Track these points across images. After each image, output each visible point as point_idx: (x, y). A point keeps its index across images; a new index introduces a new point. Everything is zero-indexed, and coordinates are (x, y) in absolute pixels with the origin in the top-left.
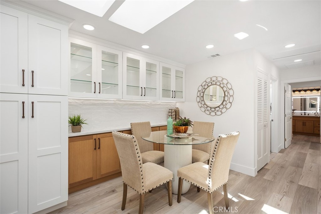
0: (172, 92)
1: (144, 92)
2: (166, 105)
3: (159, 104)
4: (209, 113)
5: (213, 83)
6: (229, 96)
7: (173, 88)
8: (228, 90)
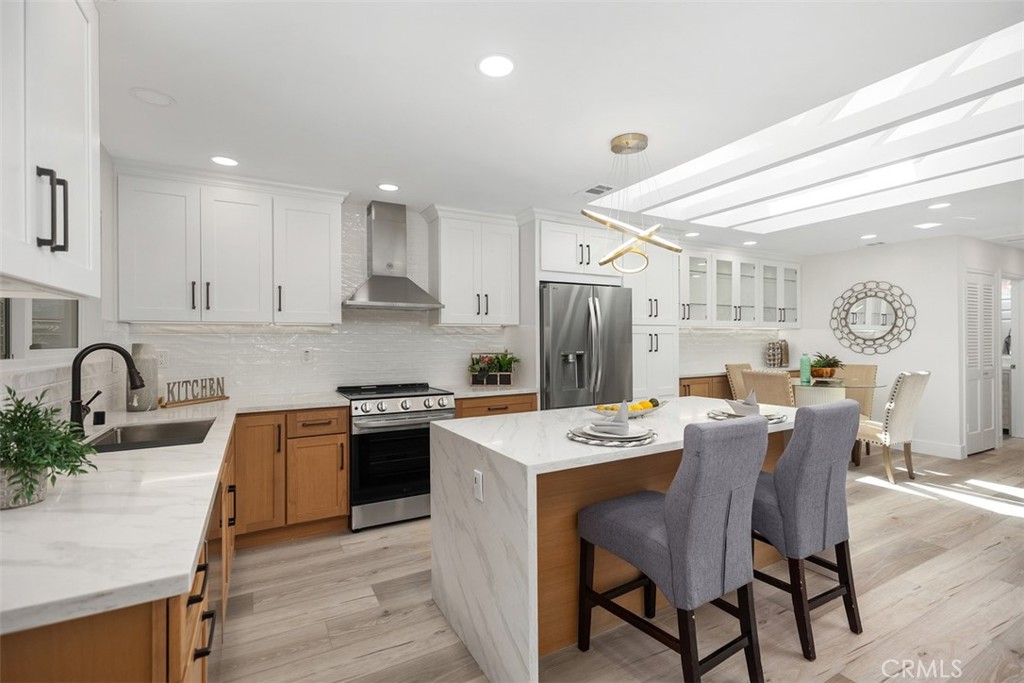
0: (778, 311)
1: (739, 313)
2: (762, 335)
3: (749, 334)
4: (860, 350)
5: (869, 294)
6: (905, 318)
7: (781, 304)
8: (903, 307)
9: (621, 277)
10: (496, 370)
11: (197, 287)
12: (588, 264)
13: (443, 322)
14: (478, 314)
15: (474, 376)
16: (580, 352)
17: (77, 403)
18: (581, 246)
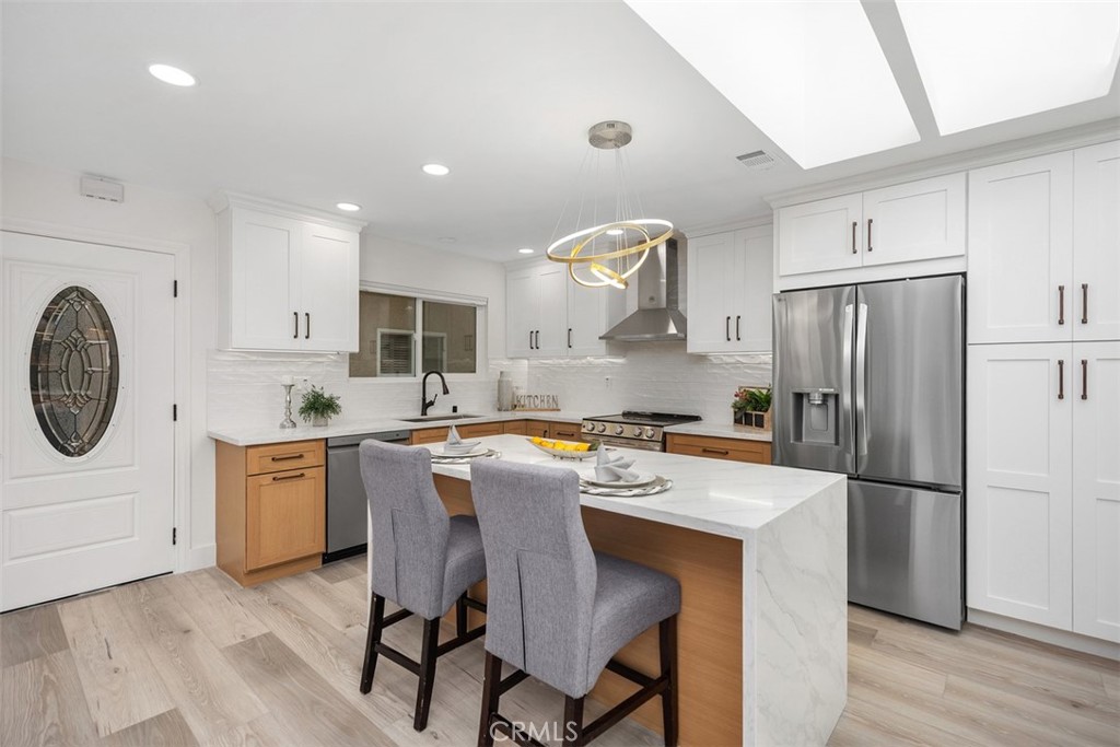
9: (962, 256)
10: (751, 408)
11: (534, 335)
12: (870, 250)
13: (689, 350)
14: (729, 339)
15: (735, 413)
16: (826, 390)
17: (424, 400)
18: (855, 224)
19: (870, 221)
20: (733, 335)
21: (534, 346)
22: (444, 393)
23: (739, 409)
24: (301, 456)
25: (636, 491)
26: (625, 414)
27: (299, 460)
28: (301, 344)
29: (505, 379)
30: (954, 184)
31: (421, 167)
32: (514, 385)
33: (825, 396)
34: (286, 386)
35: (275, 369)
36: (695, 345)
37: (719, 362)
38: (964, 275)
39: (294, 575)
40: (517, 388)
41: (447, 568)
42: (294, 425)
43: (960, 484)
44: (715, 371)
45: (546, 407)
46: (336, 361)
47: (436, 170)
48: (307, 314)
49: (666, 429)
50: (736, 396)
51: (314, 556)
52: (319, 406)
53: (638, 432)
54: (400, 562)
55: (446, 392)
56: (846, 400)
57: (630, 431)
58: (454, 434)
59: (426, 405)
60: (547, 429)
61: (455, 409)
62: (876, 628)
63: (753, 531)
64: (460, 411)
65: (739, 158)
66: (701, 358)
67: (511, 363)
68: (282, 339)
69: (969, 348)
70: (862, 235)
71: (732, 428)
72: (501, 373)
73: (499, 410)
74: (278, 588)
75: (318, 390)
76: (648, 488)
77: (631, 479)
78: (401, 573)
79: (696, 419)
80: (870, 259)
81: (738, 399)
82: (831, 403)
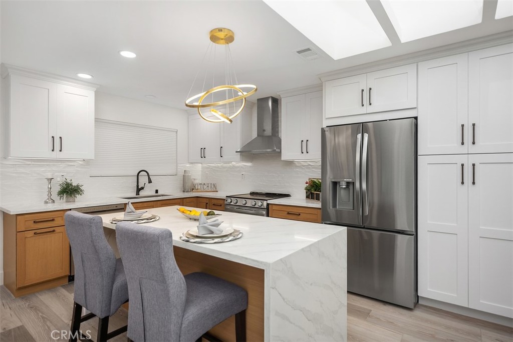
9: (415, 108)
10: (314, 190)
11: (203, 150)
12: (370, 104)
13: (282, 159)
14: (302, 153)
15: (307, 192)
16: (348, 180)
17: (138, 186)
18: (363, 90)
19: (370, 89)
20: (304, 151)
21: (203, 156)
22: (149, 183)
23: (308, 190)
24: (53, 220)
25: (216, 240)
26: (252, 194)
27: (52, 222)
28: (56, 155)
29: (187, 175)
30: (411, 70)
31: (119, 52)
32: (192, 177)
33: (348, 183)
34: (48, 179)
35: (43, 170)
36: (285, 156)
37: (299, 165)
38: (416, 118)
39: (49, 289)
40: (194, 179)
41: (115, 286)
42: (53, 201)
43: (414, 230)
44: (297, 170)
45: (210, 190)
46: (82, 165)
47: (128, 54)
48: (60, 138)
49: (269, 202)
50: (306, 183)
51: (64, 277)
52: (70, 191)
53: (254, 203)
54: (87, 284)
55: (150, 182)
56: (357, 185)
57: (250, 203)
58: (130, 207)
59: (139, 190)
60: (208, 202)
61: (157, 191)
62: (370, 308)
63: (269, 264)
64: (160, 193)
65: (299, 52)
66: (290, 163)
67: (191, 165)
68: (45, 152)
69: (418, 156)
70: (366, 97)
71: (305, 201)
72: (185, 171)
73: (184, 192)
74: (37, 297)
75: (68, 181)
76: (224, 238)
77: (218, 232)
78: (87, 290)
79: (288, 196)
80: (370, 109)
81: (307, 185)
82: (351, 187)
